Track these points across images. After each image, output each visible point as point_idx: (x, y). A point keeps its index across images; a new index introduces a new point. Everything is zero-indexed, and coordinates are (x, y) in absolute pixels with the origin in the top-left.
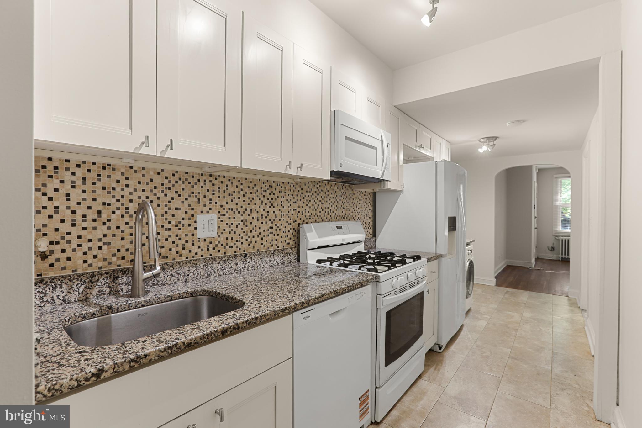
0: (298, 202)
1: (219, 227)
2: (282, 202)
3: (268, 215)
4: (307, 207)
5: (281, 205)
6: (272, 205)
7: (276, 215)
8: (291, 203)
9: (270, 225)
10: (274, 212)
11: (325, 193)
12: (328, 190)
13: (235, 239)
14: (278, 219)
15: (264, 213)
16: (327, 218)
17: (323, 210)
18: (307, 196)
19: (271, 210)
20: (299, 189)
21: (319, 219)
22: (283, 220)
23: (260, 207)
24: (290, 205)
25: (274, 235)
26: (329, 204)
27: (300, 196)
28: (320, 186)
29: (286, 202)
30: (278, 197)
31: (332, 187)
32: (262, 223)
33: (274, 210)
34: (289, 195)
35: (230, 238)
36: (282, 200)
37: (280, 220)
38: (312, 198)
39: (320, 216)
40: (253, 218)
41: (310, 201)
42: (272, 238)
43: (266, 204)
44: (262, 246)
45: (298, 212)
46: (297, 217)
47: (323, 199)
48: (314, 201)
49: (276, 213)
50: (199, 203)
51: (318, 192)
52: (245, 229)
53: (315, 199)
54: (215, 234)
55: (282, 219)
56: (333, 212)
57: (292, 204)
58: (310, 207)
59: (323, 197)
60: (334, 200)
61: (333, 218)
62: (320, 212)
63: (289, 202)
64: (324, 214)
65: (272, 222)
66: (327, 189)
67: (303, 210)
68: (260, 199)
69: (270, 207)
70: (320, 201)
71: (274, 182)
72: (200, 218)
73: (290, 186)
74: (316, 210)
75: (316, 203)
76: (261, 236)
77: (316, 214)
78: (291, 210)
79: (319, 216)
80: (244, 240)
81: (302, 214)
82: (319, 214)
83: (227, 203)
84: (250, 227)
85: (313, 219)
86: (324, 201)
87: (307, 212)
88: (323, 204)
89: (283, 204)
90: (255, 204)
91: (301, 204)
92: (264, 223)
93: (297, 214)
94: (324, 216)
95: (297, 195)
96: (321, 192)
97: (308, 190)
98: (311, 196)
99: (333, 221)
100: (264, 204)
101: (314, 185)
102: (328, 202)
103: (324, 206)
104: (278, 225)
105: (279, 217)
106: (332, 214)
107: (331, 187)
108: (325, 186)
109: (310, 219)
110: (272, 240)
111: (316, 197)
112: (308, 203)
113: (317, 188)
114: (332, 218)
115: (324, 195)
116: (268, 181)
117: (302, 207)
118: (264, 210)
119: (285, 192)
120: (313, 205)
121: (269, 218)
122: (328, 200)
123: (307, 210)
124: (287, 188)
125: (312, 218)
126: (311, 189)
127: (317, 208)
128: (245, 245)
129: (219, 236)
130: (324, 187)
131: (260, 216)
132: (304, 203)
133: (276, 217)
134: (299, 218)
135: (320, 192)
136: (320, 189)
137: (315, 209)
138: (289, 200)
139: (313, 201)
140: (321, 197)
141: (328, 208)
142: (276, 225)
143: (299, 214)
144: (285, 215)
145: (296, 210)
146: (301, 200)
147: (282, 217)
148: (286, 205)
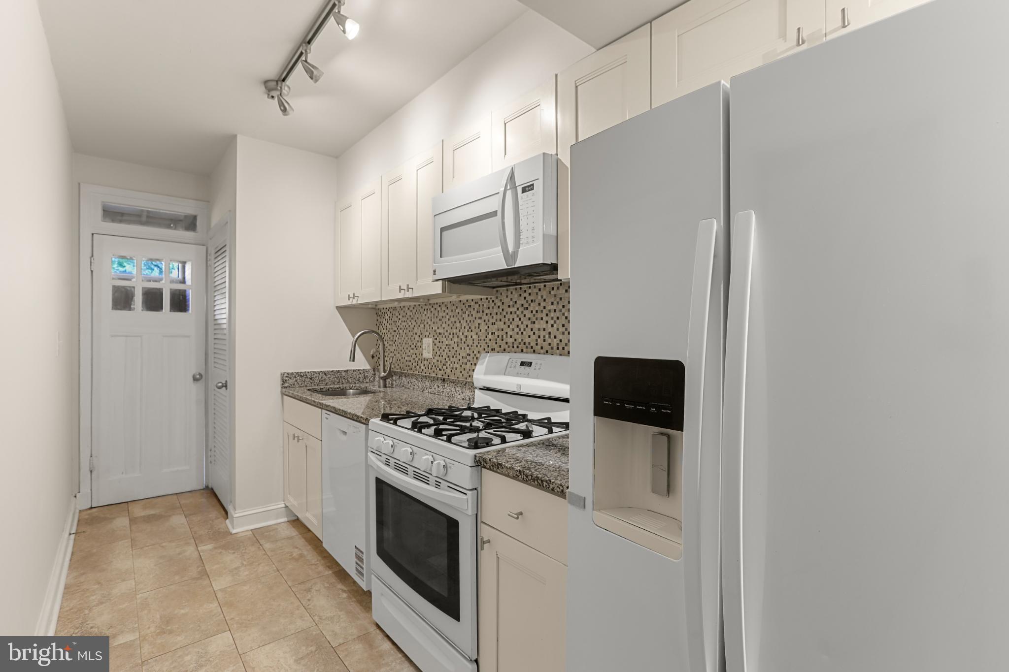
0: (498, 323)
1: (434, 350)
2: (479, 324)
3: (466, 340)
4: (508, 330)
5: (479, 327)
6: (470, 328)
7: (473, 340)
8: (489, 324)
9: (468, 352)
10: (472, 337)
11: (539, 304)
12: (544, 297)
13: (443, 363)
14: (475, 345)
15: (462, 337)
16: (542, 348)
17: (534, 333)
18: (509, 313)
19: (469, 334)
20: (499, 304)
21: (527, 347)
22: (481, 346)
23: (460, 331)
24: (488, 327)
25: (471, 364)
26: (547, 322)
27: (501, 314)
28: (530, 294)
29: (483, 324)
30: (476, 318)
31: (553, 292)
32: (461, 349)
33: (472, 334)
34: (487, 314)
35: (439, 361)
36: (479, 321)
37: (477, 346)
38: (516, 316)
39: (529, 343)
40: (455, 343)
41: (513, 319)
42: (470, 367)
43: (465, 328)
44: (461, 374)
45: (497, 337)
46: (496, 343)
47: (534, 315)
48: (520, 319)
49: (473, 337)
50: (424, 328)
51: (526, 305)
52: (449, 354)
53: (522, 316)
54: (430, 356)
55: (479, 346)
56: (555, 337)
57: (491, 326)
58: (513, 330)
59: (534, 312)
60: (558, 314)
61: (555, 348)
62: (529, 337)
63: (487, 324)
64: (537, 340)
65: (470, 349)
66: (542, 297)
67: (503, 333)
68: (460, 322)
69: (468, 331)
70: (529, 319)
71: (472, 300)
72: (425, 340)
73: (489, 301)
74: (522, 333)
75: (522, 323)
76: (460, 363)
77: (522, 340)
78: (488, 334)
79: (527, 344)
80: (448, 365)
81: (502, 340)
82: (527, 340)
83: (438, 328)
84: (453, 351)
85: (518, 347)
86: (537, 319)
87: (509, 336)
88: (534, 323)
89: (480, 326)
90: (456, 328)
91: (500, 325)
92: (463, 348)
93: (496, 340)
94: (537, 344)
95: (497, 314)
96: (532, 304)
97: (511, 303)
98: (515, 313)
99: (556, 354)
100: (463, 328)
101: (520, 295)
102: (545, 318)
103: (537, 326)
104: (475, 353)
105: (476, 343)
106: (552, 341)
107: (550, 292)
108: (540, 293)
109: (513, 347)
110: (470, 370)
111: (522, 312)
112: (511, 323)
113: (525, 298)
114: (552, 348)
115: (537, 309)
116: (467, 301)
117: (502, 330)
118: (463, 334)
119: (483, 312)
120: (518, 326)
121: (467, 343)
122: (544, 315)
123: (510, 333)
124: (485, 306)
125: (515, 346)
126: (516, 302)
127: (524, 330)
128: (449, 371)
129: (434, 358)
130: (537, 294)
131: (460, 341)
132: (505, 323)
133: (473, 343)
134: (498, 345)
135: (530, 305)
136: (529, 298)
137: (520, 333)
138: (487, 321)
139: (518, 319)
140: (532, 312)
141: (544, 330)
142: (473, 352)
143: (498, 339)
144: (483, 340)
145: (494, 333)
146: (500, 320)
147: (479, 343)
148: (483, 327)
